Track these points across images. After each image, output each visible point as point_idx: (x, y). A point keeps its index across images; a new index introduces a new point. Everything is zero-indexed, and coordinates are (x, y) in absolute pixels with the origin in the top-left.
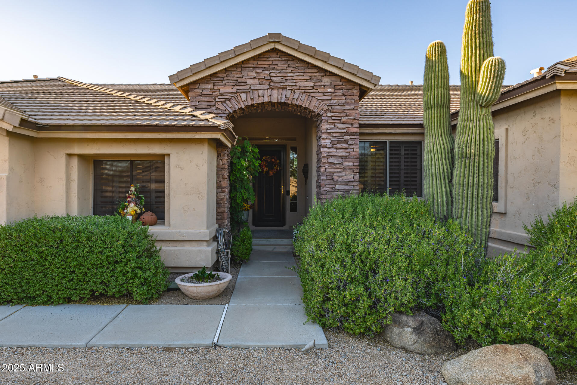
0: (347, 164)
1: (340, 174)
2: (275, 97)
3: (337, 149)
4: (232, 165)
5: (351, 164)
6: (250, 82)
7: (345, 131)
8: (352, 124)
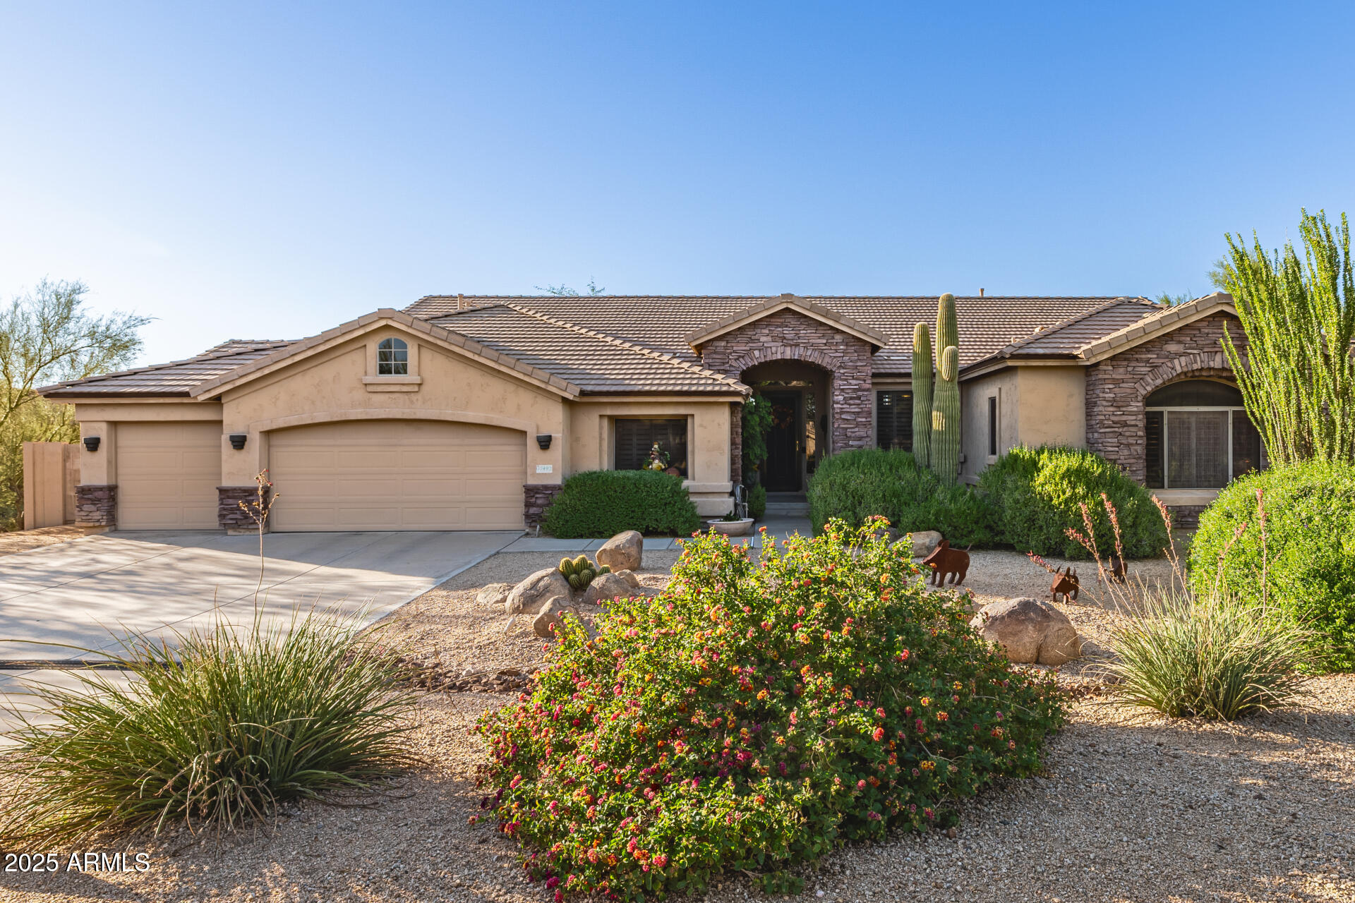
0: (860, 420)
1: (853, 430)
2: (788, 353)
3: (850, 405)
4: (744, 419)
5: (864, 420)
6: (763, 339)
7: (857, 387)
8: (865, 381)
